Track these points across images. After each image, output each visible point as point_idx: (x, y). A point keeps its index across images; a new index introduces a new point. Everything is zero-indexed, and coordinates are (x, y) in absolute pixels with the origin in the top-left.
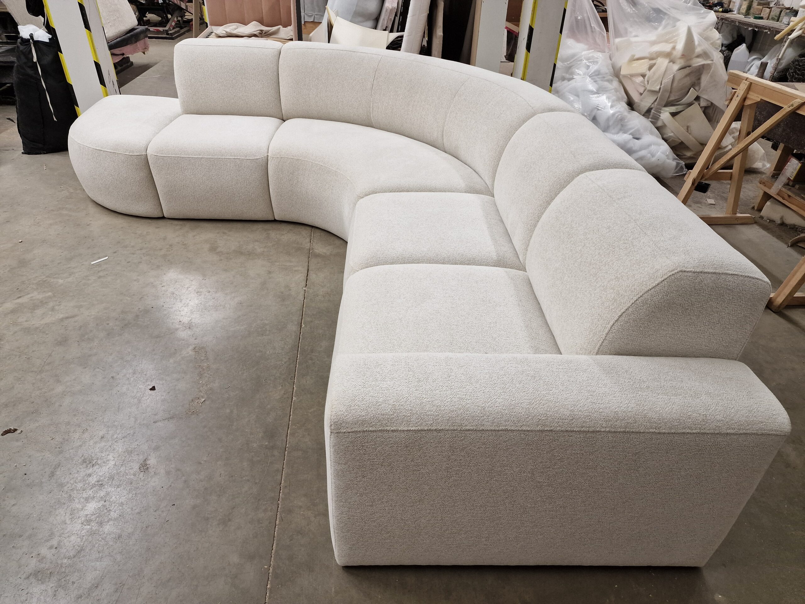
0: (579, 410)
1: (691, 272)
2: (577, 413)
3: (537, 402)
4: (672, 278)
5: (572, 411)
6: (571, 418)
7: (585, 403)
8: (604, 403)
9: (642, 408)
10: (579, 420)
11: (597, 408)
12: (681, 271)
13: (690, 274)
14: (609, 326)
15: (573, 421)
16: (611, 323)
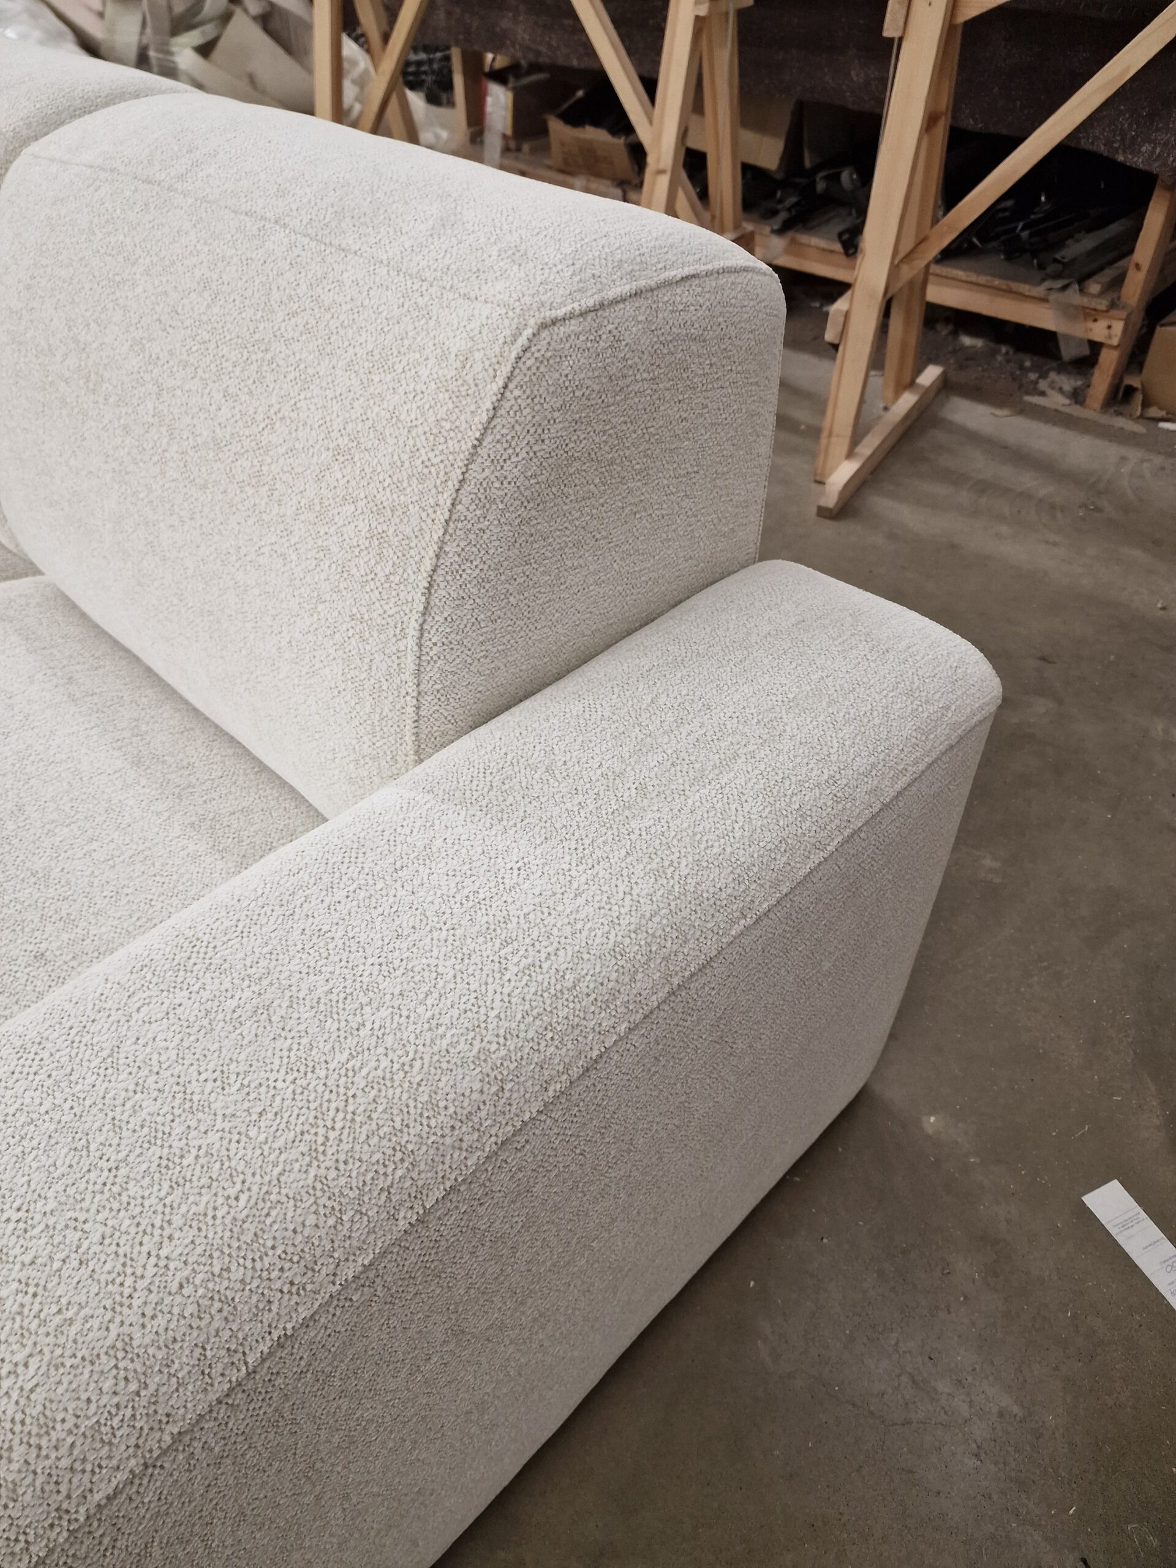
0: (502, 1032)
1: (571, 316)
2: (503, 1053)
3: (338, 1126)
4: (529, 363)
5: (483, 1055)
6: (494, 1089)
7: (506, 991)
8: (563, 940)
9: (677, 877)
10: (523, 1071)
11: (553, 981)
12: (544, 326)
13: (573, 326)
14: (411, 642)
15: (507, 1094)
16: (412, 631)
